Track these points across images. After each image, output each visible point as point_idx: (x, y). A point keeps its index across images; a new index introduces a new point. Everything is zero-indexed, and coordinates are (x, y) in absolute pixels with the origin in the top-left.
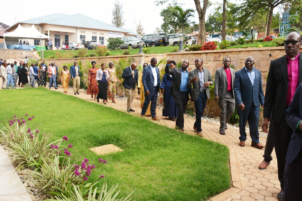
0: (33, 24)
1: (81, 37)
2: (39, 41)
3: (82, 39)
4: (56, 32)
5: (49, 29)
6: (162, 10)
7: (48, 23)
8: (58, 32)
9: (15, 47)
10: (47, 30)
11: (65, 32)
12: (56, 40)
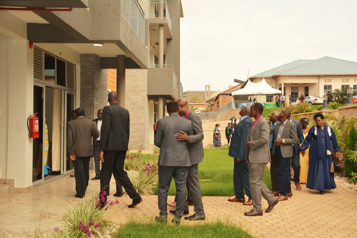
0: (263, 78)
1: (325, 87)
2: (272, 97)
3: (327, 90)
4: (293, 84)
5: (283, 81)
7: (282, 74)
8: (295, 84)
9: (242, 106)
10: (280, 83)
11: (304, 84)
12: (292, 93)
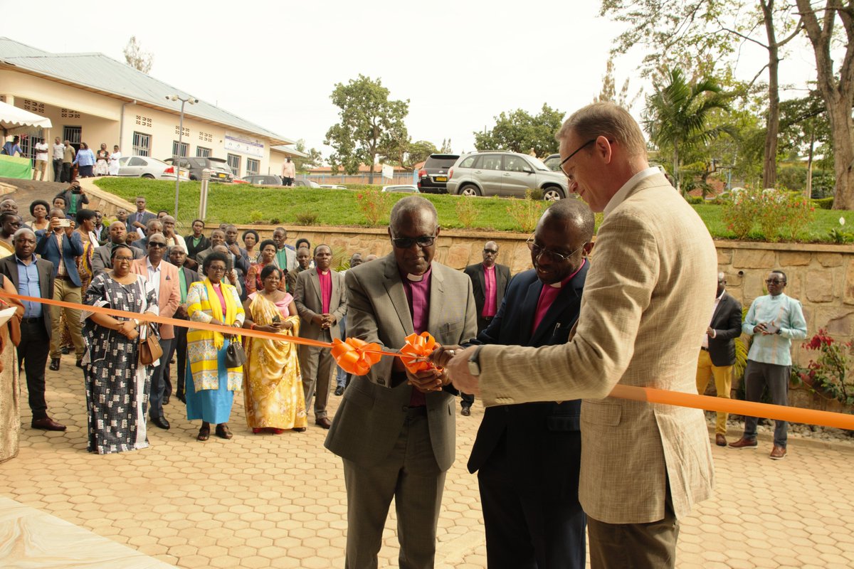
1: (137, 138)
3: (140, 147)
5: (12, 89)
6: (335, 85)
10: (3, 93)
